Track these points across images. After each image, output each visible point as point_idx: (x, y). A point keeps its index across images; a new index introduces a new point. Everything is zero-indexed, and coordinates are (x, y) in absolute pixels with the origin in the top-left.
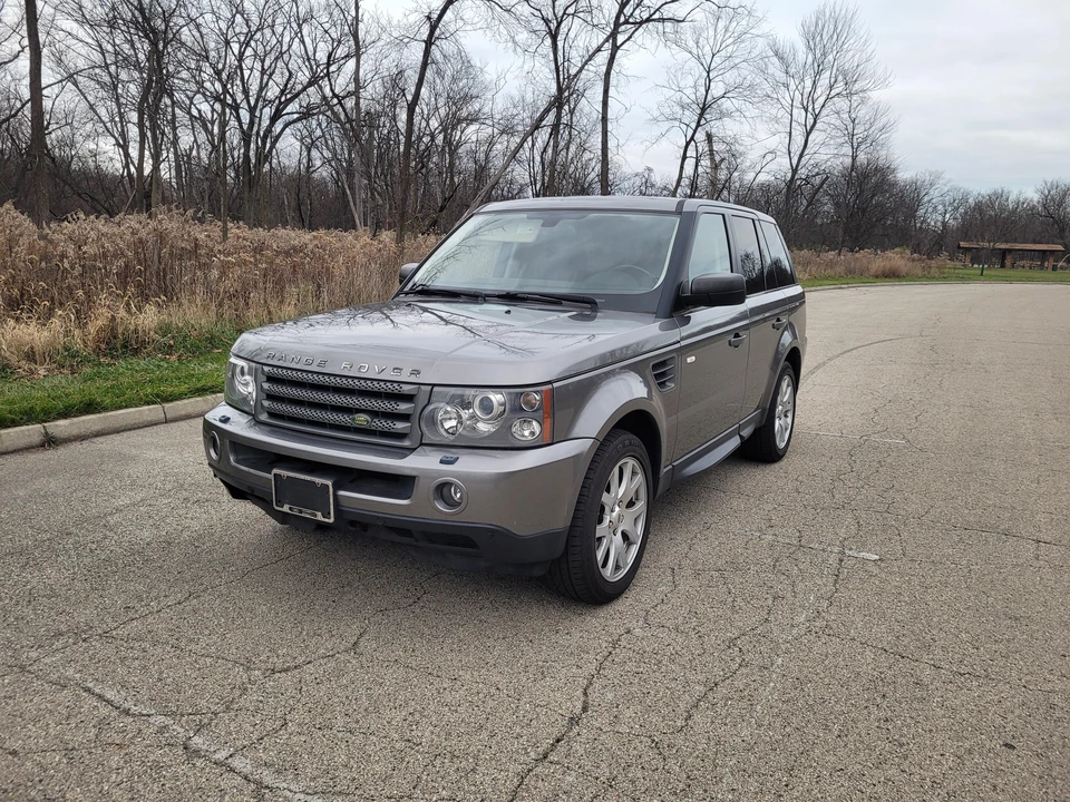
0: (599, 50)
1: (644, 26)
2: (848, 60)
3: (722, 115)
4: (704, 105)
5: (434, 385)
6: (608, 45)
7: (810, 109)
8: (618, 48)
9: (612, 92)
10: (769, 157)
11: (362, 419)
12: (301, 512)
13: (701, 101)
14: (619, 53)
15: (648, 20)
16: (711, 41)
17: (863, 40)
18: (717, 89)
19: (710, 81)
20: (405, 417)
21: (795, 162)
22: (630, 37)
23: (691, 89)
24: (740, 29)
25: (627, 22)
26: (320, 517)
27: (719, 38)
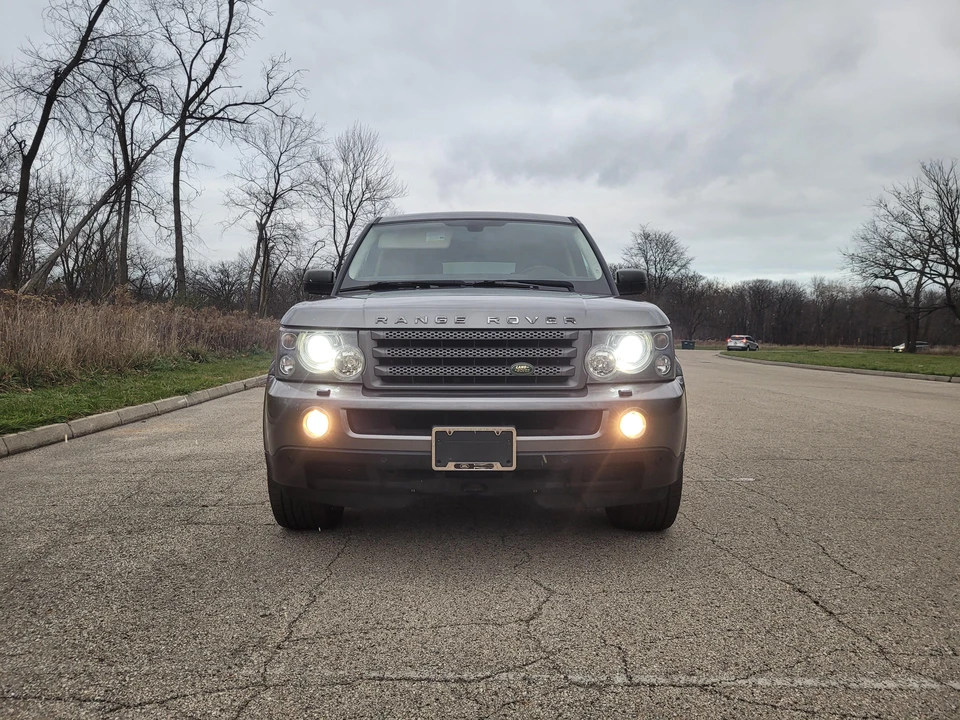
0: (165, 137)
1: (210, 122)
2: (373, 173)
3: (287, 205)
4: (275, 194)
5: (591, 330)
6: (176, 134)
7: (349, 207)
8: (186, 138)
9: (182, 176)
10: (320, 245)
11: (522, 367)
12: (472, 466)
13: (272, 192)
14: (187, 142)
15: (213, 117)
16: (278, 141)
17: (383, 158)
18: (285, 183)
19: (279, 175)
20: (566, 361)
21: (340, 249)
22: (198, 130)
23: (262, 180)
24: (304, 135)
25: (191, 116)
26: (497, 467)
27: (286, 138)
